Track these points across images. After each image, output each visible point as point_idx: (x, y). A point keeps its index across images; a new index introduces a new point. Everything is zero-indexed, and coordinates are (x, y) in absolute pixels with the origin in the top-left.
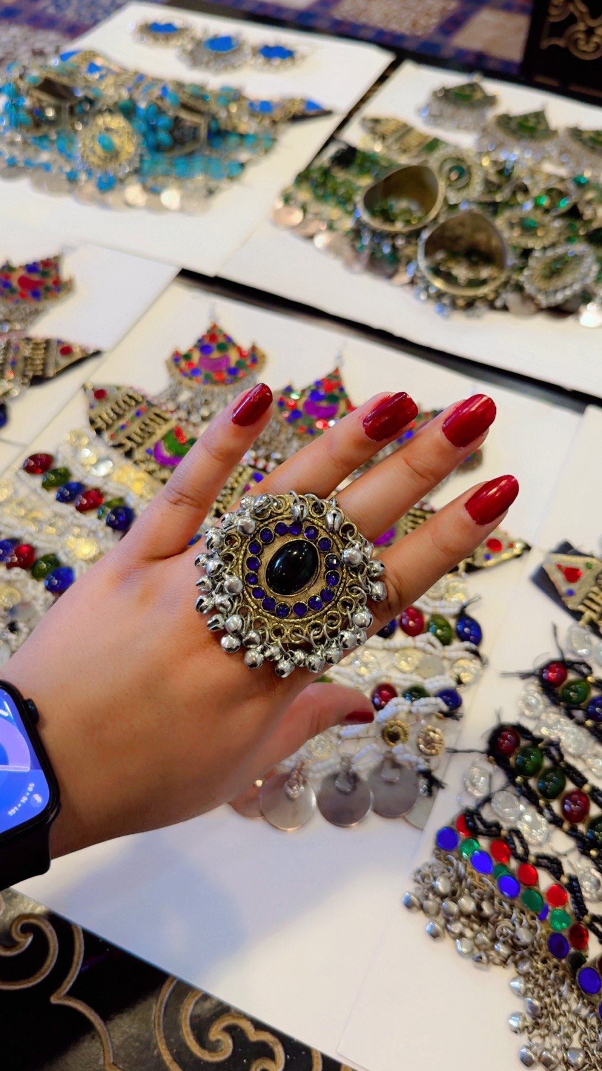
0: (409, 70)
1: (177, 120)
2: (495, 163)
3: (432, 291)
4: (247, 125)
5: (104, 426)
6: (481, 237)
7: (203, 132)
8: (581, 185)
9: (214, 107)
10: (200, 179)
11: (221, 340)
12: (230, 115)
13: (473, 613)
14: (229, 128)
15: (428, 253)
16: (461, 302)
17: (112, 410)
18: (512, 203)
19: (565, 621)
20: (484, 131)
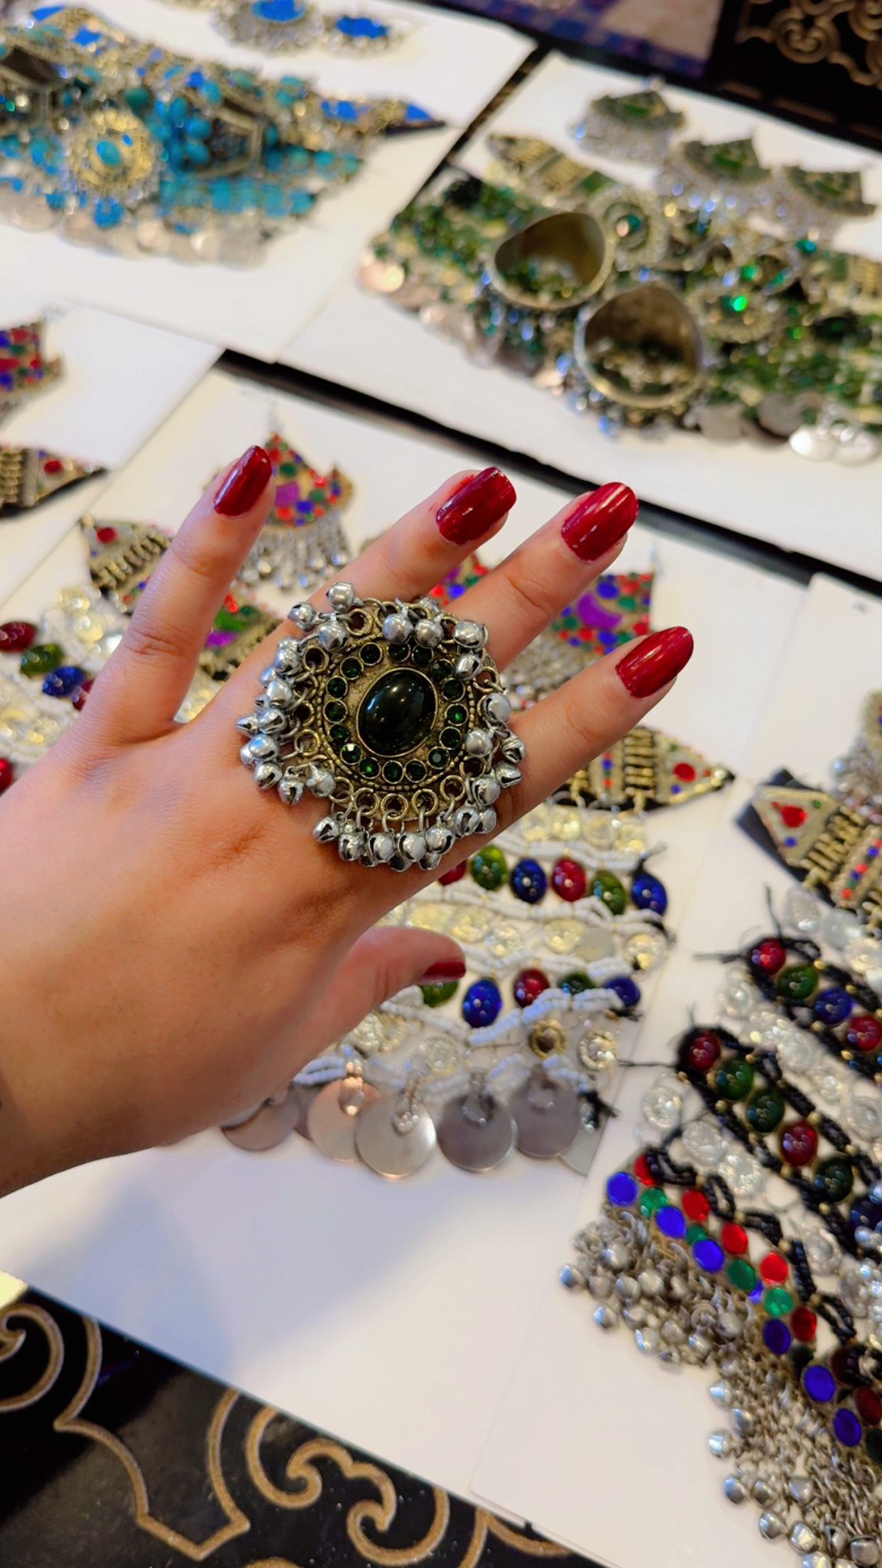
0: (556, 66)
1: (217, 124)
2: (683, 213)
3: (594, 399)
4: (318, 136)
5: (113, 583)
6: (664, 322)
7: (255, 145)
8: (808, 252)
9: (271, 106)
10: (250, 214)
11: (286, 458)
12: (295, 122)
13: (655, 869)
14: (293, 140)
15: (590, 341)
16: (636, 417)
17: (126, 559)
18: (706, 273)
19: (783, 882)
20: (667, 165)
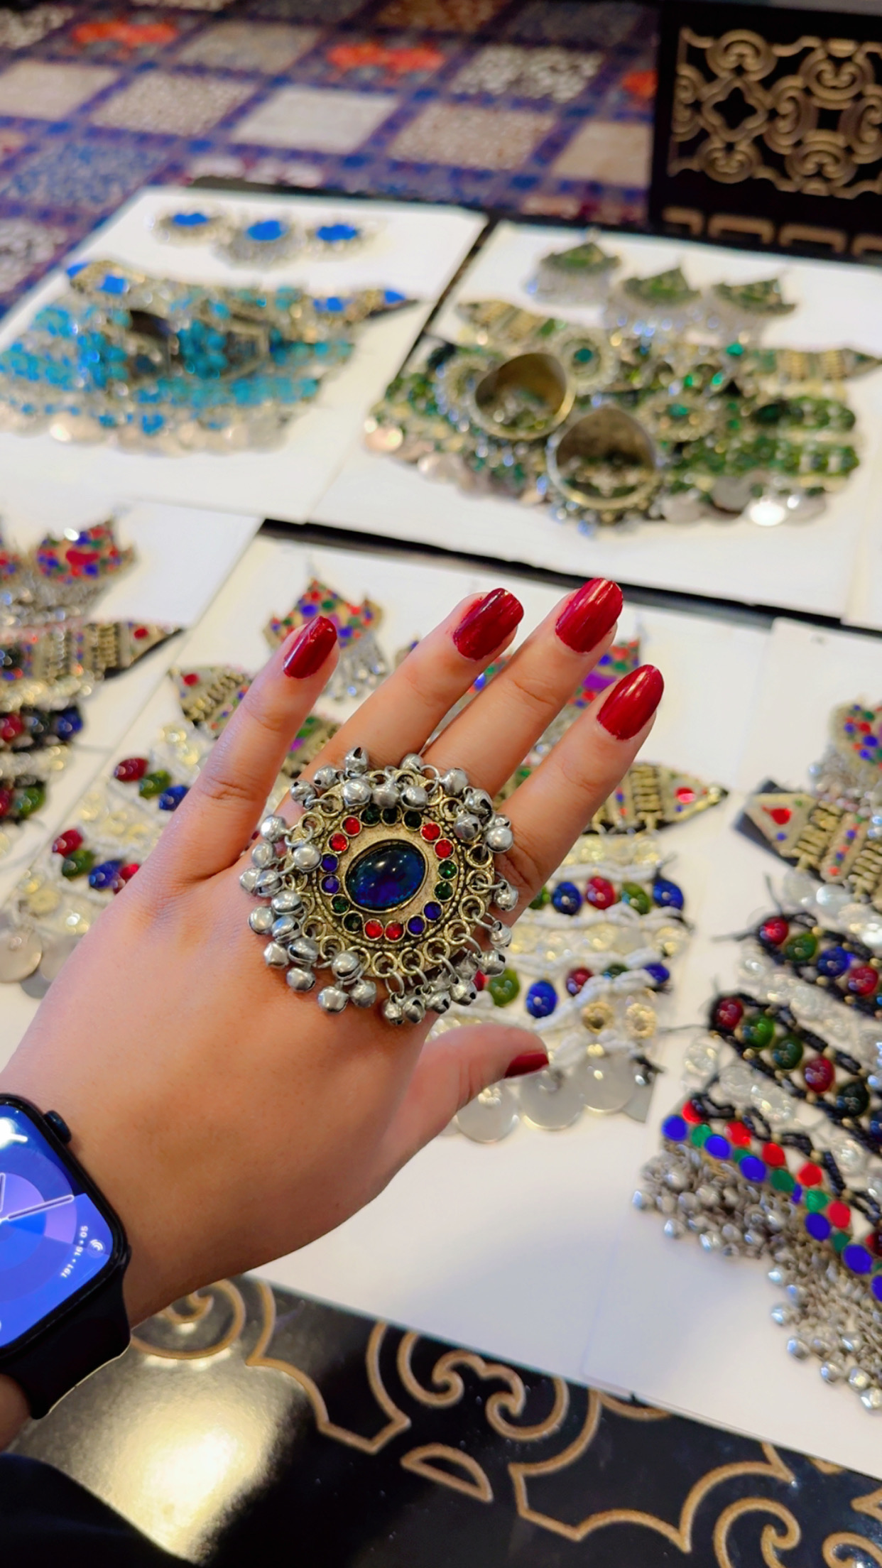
0: (506, 234)
1: (230, 336)
2: (628, 341)
3: (571, 508)
4: (314, 331)
5: (202, 716)
6: (621, 436)
7: (263, 346)
8: (738, 355)
9: (272, 313)
10: (268, 405)
11: (325, 597)
12: (293, 322)
13: (671, 875)
14: (294, 338)
15: (561, 461)
16: (608, 517)
17: (210, 696)
18: (653, 387)
19: (780, 871)
20: (611, 302)
